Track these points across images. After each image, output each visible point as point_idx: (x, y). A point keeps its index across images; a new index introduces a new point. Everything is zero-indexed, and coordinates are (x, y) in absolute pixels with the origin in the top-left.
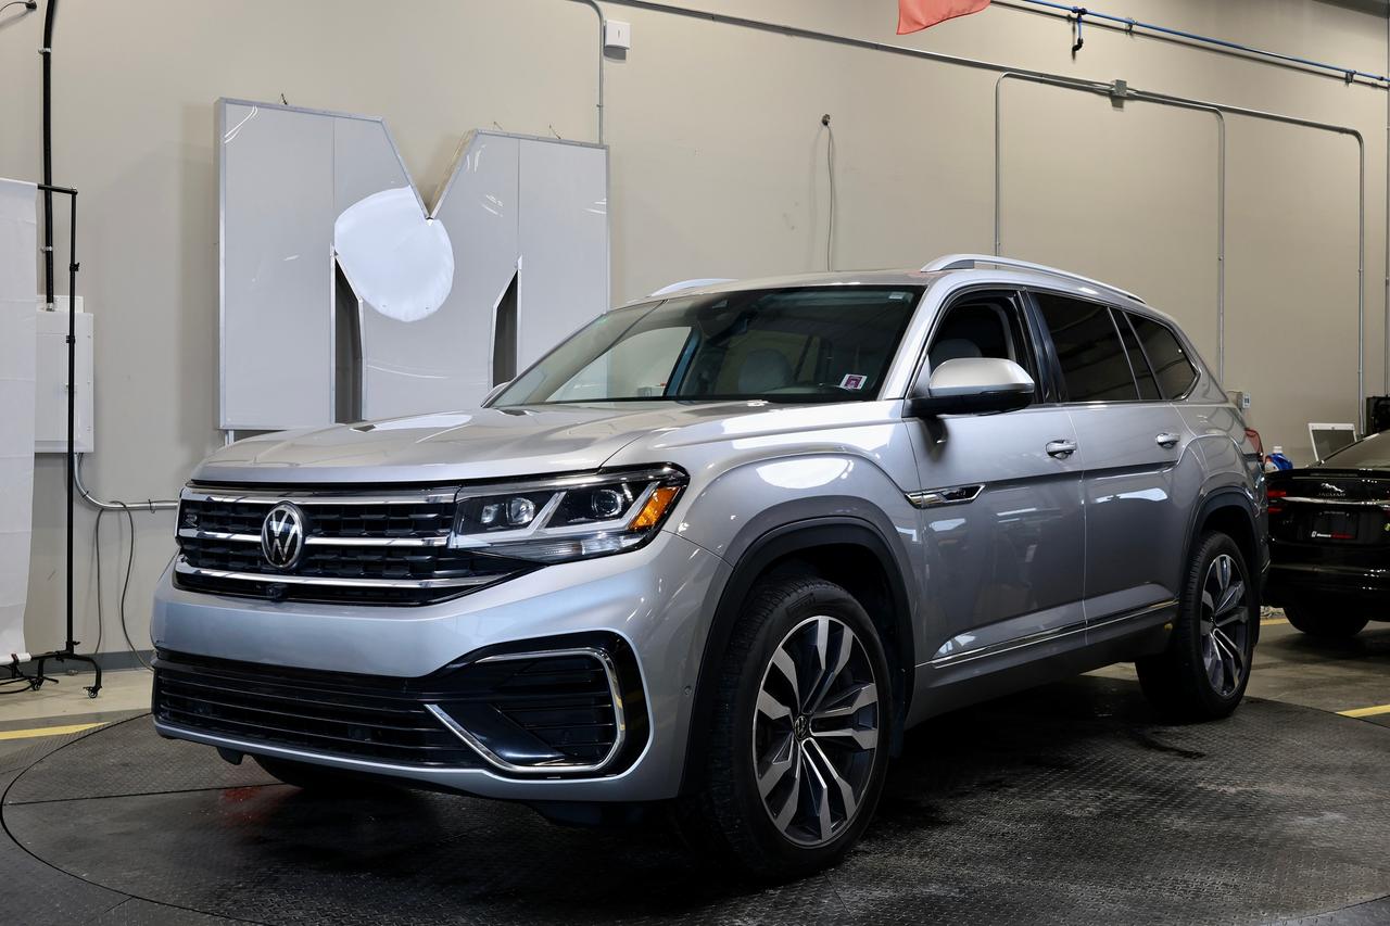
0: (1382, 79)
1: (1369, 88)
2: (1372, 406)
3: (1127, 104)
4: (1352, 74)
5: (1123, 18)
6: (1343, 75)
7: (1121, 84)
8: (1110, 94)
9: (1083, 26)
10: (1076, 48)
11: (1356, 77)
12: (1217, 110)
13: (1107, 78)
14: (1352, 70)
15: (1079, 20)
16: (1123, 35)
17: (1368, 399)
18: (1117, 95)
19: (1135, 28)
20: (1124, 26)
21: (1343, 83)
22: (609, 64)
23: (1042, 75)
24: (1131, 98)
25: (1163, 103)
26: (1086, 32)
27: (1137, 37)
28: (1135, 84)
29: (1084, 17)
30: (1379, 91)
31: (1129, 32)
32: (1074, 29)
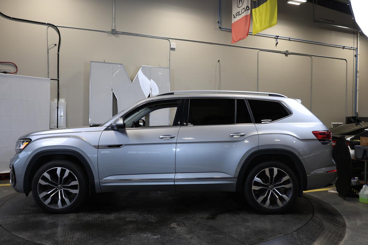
0: (352, 48)
1: (349, 50)
2: (347, 119)
3: (289, 55)
4: (344, 47)
5: (288, 37)
6: (342, 47)
7: (287, 51)
8: (285, 54)
9: (278, 40)
10: (277, 44)
11: (345, 47)
12: (310, 56)
13: (284, 50)
14: (344, 46)
15: (277, 38)
16: (288, 41)
17: (346, 117)
18: (286, 54)
19: (291, 39)
20: (288, 39)
21: (342, 49)
22: (172, 52)
23: (268, 50)
24: (290, 54)
25: (297, 55)
26: (279, 40)
27: (291, 41)
28: (290, 51)
29: (278, 38)
30: (351, 50)
31: (289, 40)
32: (276, 40)
